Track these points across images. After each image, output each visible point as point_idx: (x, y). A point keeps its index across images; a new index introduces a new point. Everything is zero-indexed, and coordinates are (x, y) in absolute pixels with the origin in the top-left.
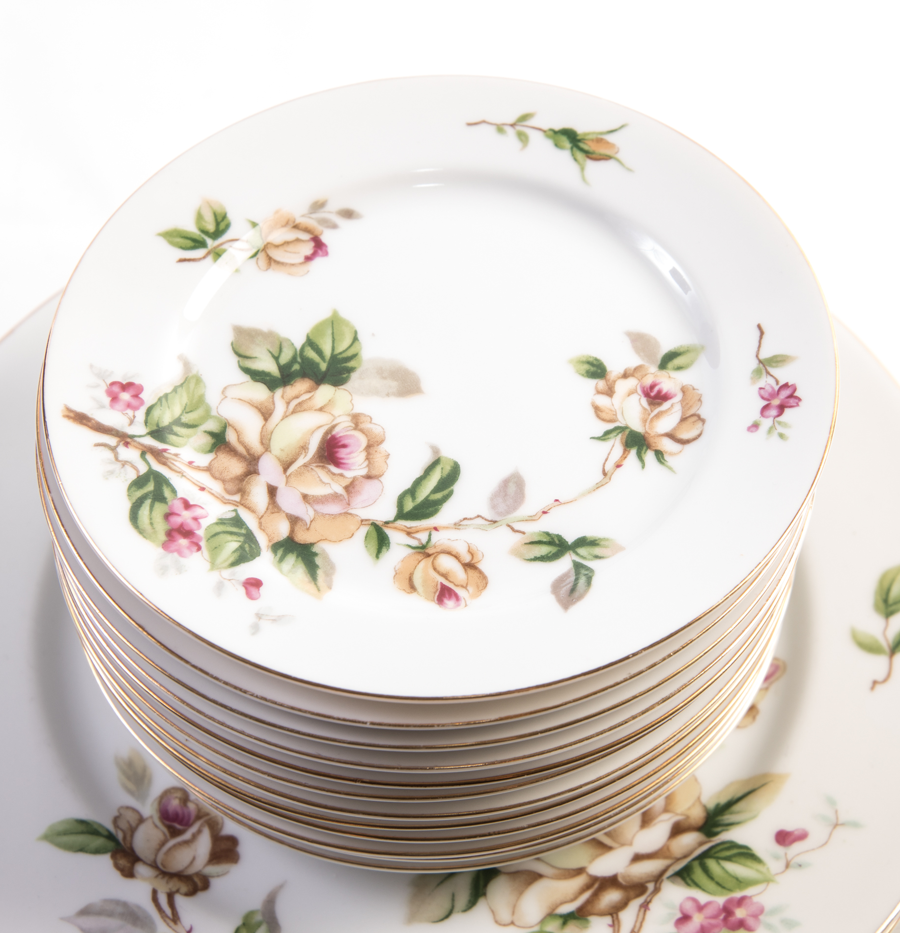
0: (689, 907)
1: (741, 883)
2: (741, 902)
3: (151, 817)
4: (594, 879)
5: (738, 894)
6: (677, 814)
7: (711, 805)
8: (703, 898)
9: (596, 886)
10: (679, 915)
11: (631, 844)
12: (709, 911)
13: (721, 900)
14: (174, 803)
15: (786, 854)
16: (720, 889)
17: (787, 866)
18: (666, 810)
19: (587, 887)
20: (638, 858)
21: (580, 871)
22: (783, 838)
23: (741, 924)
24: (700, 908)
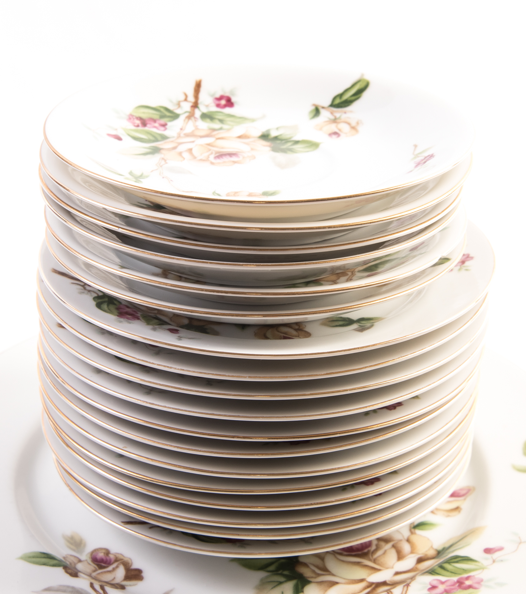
0: (435, 583)
1: (465, 571)
2: (468, 578)
3: (86, 560)
4: (371, 584)
5: (465, 575)
6: (419, 554)
7: (440, 548)
8: (443, 579)
9: (373, 586)
10: (430, 587)
11: (392, 568)
12: (448, 583)
13: (455, 578)
14: (101, 555)
15: (492, 557)
16: (453, 574)
17: (494, 561)
18: (412, 552)
19: (368, 587)
20: (397, 573)
21: (362, 580)
22: (488, 551)
23: (470, 587)
24: (442, 583)
